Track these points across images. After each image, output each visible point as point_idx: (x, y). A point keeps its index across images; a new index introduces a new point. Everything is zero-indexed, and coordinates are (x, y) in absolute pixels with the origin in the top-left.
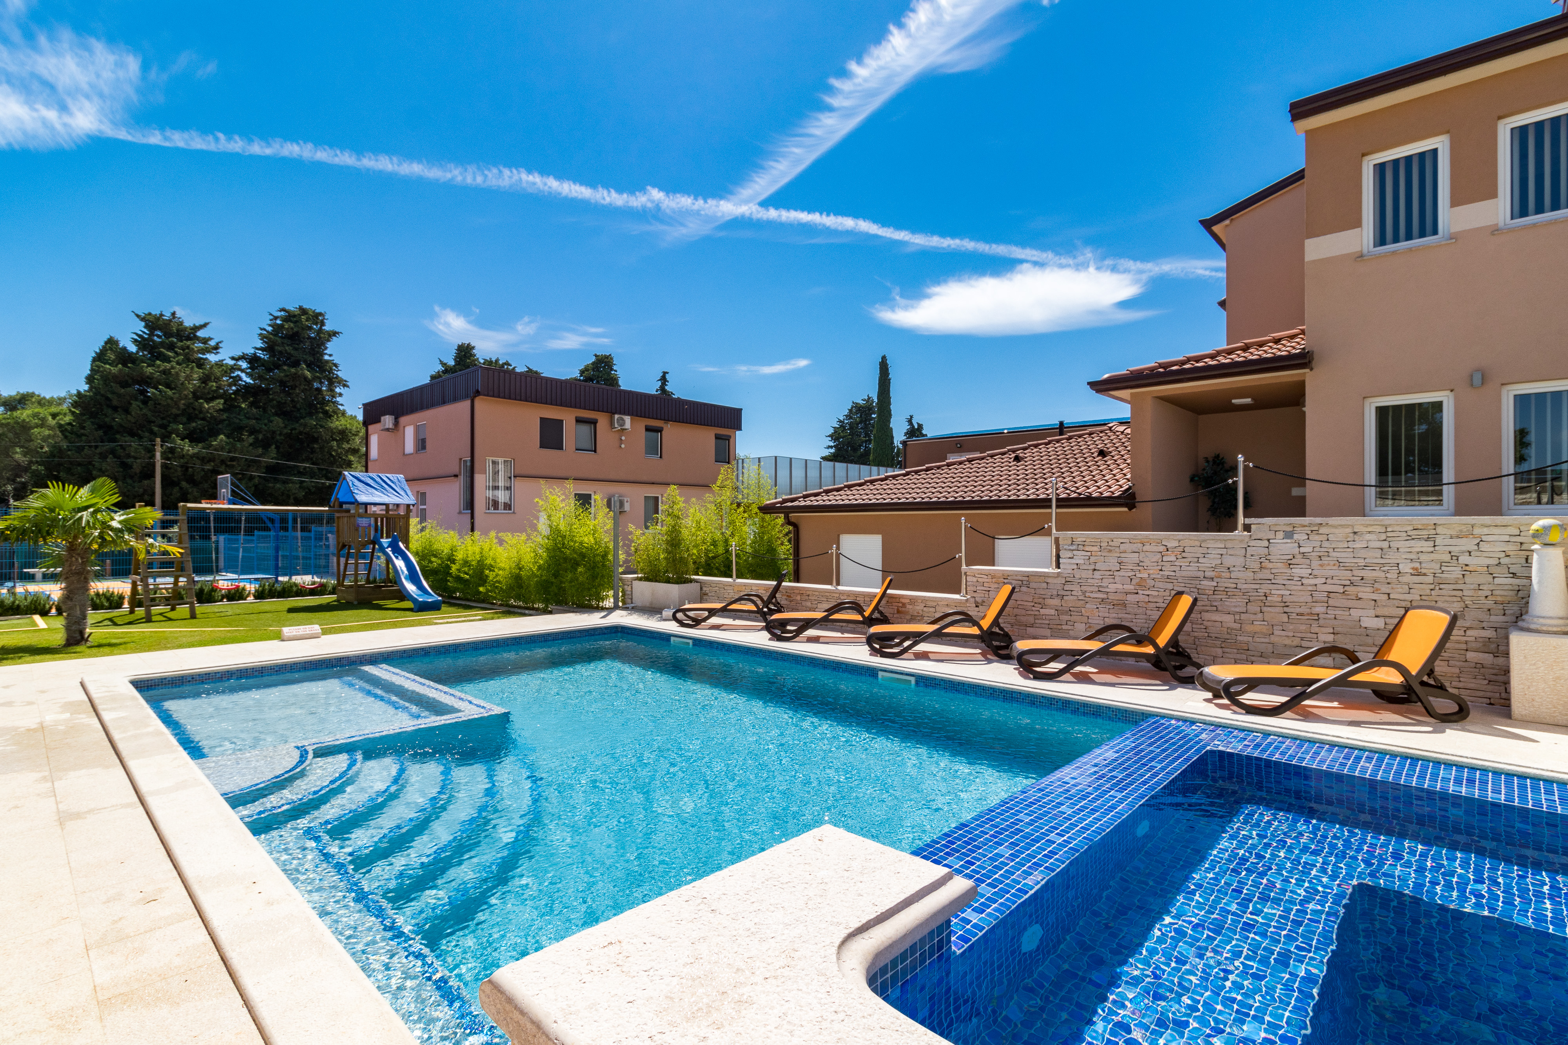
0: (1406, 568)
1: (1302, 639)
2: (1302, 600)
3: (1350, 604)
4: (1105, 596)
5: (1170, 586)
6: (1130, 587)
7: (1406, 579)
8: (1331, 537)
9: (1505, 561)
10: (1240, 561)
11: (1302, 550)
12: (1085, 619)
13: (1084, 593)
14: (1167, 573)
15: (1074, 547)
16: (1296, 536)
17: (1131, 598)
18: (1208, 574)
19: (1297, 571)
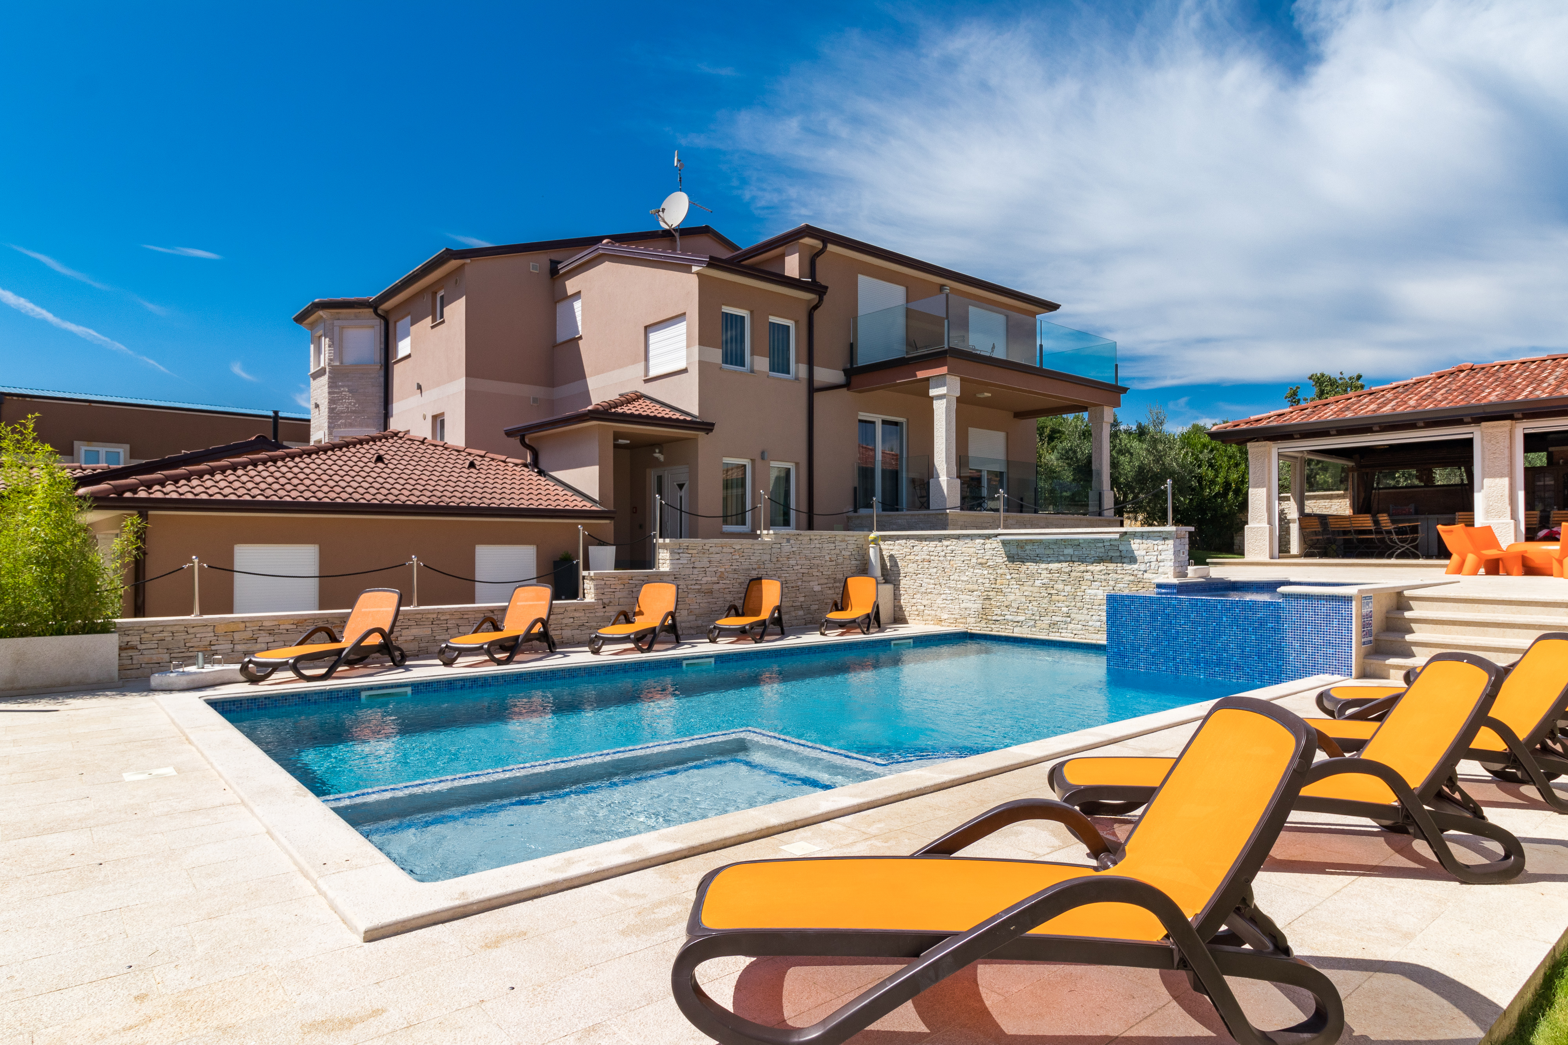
0: (827, 558)
1: (793, 602)
2: (793, 578)
3: (810, 579)
4: (700, 587)
5: (736, 576)
6: (715, 579)
7: (828, 563)
8: (803, 542)
9: (853, 553)
10: (767, 557)
11: (794, 549)
12: (687, 607)
13: (687, 586)
14: (734, 567)
15: (681, 551)
16: (791, 541)
17: (716, 587)
18: (755, 566)
19: (792, 562)
